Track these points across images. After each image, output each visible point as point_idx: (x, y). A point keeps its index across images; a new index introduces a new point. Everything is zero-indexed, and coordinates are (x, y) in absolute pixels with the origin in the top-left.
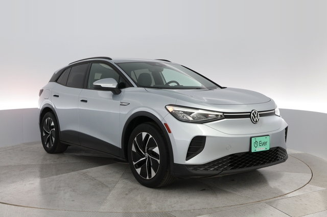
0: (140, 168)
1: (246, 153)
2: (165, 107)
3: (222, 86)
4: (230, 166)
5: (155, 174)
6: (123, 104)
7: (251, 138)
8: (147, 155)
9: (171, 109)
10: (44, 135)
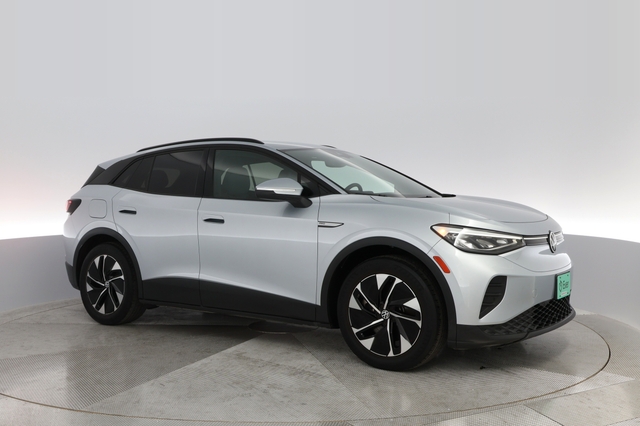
0: (372, 339)
1: (551, 301)
2: (431, 228)
3: (442, 193)
4: (535, 323)
5: (410, 346)
6: (326, 224)
7: (556, 276)
8: (386, 313)
9: (443, 231)
10: (89, 288)
